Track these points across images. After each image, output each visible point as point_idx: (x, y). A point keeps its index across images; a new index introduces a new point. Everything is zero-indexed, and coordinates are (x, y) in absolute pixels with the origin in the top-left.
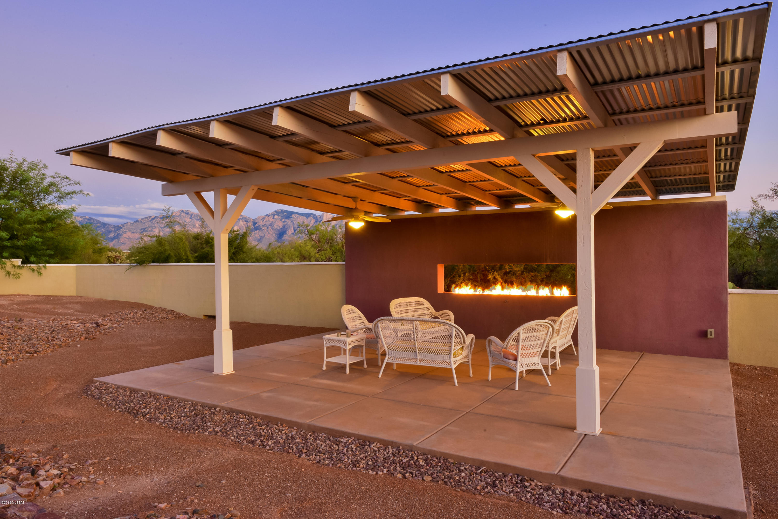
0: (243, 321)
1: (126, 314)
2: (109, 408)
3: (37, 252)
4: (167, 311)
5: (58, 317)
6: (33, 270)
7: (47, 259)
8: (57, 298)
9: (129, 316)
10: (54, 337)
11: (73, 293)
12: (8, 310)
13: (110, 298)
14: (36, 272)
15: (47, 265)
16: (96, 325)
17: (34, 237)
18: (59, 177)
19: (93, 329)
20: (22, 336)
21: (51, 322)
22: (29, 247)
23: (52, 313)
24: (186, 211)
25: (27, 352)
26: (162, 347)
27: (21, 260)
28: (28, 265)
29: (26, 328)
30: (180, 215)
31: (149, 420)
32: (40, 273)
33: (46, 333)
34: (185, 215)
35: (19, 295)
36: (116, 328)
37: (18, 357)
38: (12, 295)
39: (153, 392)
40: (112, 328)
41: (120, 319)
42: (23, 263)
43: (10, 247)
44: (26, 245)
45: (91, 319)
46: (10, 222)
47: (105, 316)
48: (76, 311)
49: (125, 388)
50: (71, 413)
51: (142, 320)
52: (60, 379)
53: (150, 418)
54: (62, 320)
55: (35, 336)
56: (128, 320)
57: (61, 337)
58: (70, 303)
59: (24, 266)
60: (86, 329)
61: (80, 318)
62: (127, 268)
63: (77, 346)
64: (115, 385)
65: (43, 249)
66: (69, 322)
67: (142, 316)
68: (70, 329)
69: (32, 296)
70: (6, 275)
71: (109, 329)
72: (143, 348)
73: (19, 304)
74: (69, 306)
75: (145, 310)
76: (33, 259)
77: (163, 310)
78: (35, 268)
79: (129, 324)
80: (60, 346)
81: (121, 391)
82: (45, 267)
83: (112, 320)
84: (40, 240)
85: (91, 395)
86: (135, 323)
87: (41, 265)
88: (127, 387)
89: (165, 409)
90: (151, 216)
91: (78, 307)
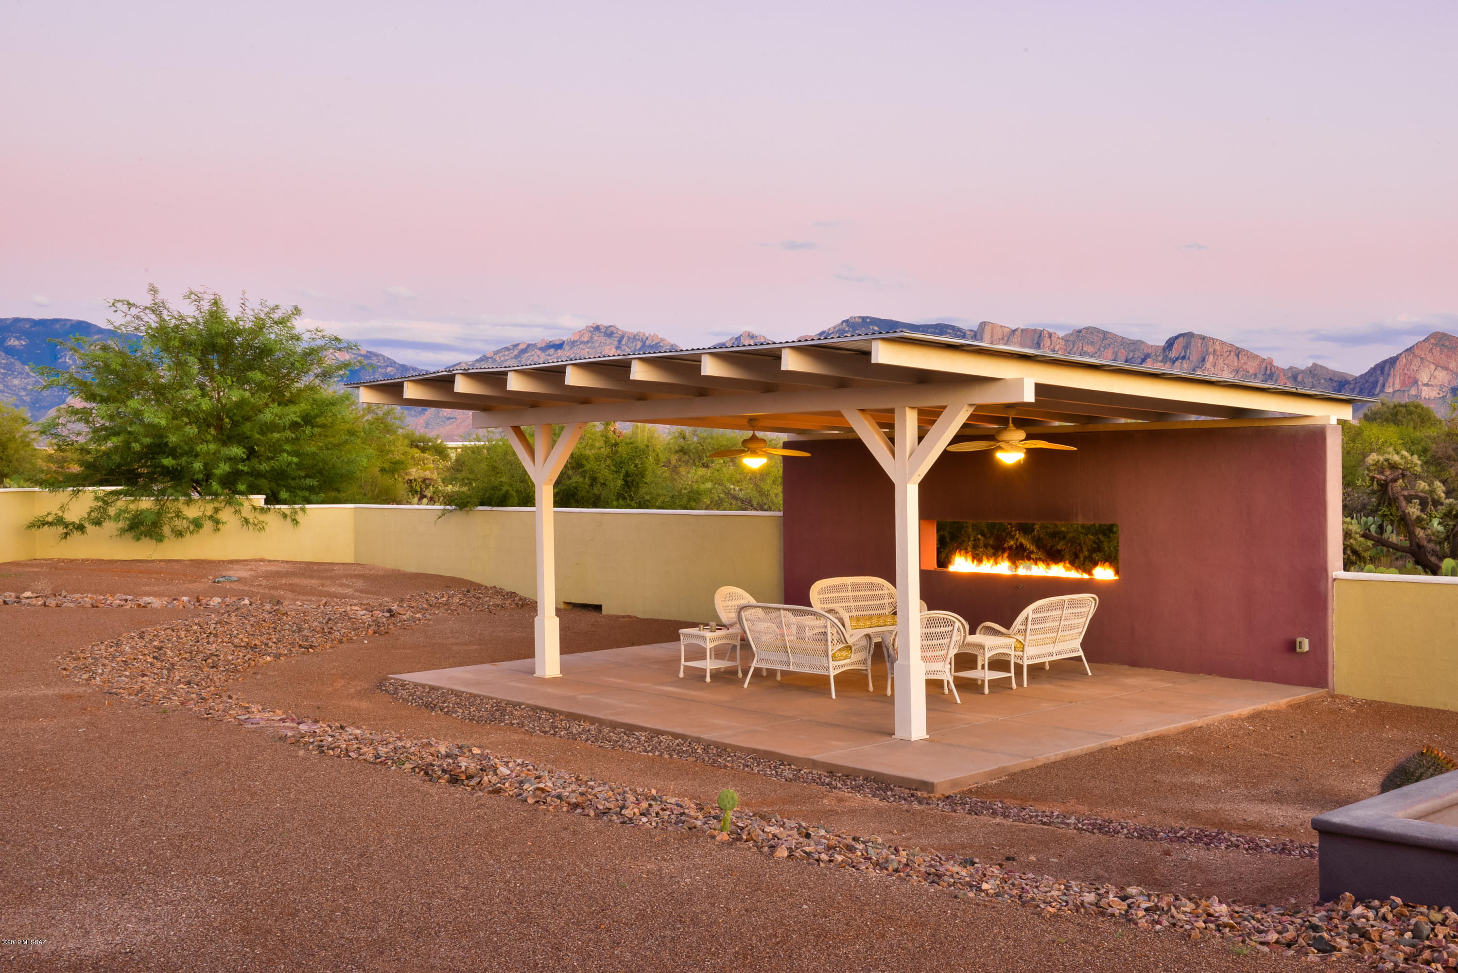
0: (627, 614)
1: (436, 598)
2: (405, 703)
3: (290, 481)
4: (504, 594)
5: (330, 599)
6: (285, 516)
7: (307, 494)
8: (323, 567)
9: (440, 601)
10: (331, 628)
11: (349, 558)
12: (254, 586)
13: (411, 568)
14: (289, 519)
15: (307, 506)
16: (388, 614)
17: (285, 455)
18: (323, 337)
19: (384, 620)
20: (289, 625)
21: (322, 607)
22: (277, 473)
23: (321, 594)
24: (607, 328)
25: (300, 646)
26: (482, 647)
27: (264, 497)
28: (277, 506)
29: (293, 613)
30: (591, 338)
31: (447, 713)
32: (295, 522)
33: (320, 622)
34: (603, 339)
35: (262, 560)
36: (419, 620)
37: (290, 651)
38: (251, 561)
39: (455, 690)
40: (414, 620)
41: (426, 606)
42: (267, 502)
43: (248, 473)
44: (273, 469)
45: (380, 605)
46: (247, 427)
47: (402, 600)
48: (357, 591)
49: (423, 686)
50: (364, 705)
51: (460, 609)
52: (348, 676)
53: (448, 712)
54: (337, 604)
55: (306, 625)
56: (439, 608)
57: (341, 629)
58: (346, 576)
59: (269, 509)
60: (374, 618)
61: (365, 602)
62: (440, 514)
63: (363, 643)
64: (413, 683)
65: (300, 477)
66: (349, 608)
67: (462, 602)
68: (352, 618)
69: (283, 562)
70: (243, 525)
71: (408, 620)
72: (454, 648)
73: (268, 576)
74: (344, 581)
75: (468, 591)
76: (284, 495)
77: (498, 592)
78: (288, 512)
79: (440, 614)
80: (341, 642)
81: (419, 688)
82: (303, 510)
83: (413, 607)
84: (295, 460)
85: (385, 690)
86: (449, 613)
87: (296, 506)
88: (426, 685)
89: (465, 705)
90: (518, 345)
91: (360, 584)
